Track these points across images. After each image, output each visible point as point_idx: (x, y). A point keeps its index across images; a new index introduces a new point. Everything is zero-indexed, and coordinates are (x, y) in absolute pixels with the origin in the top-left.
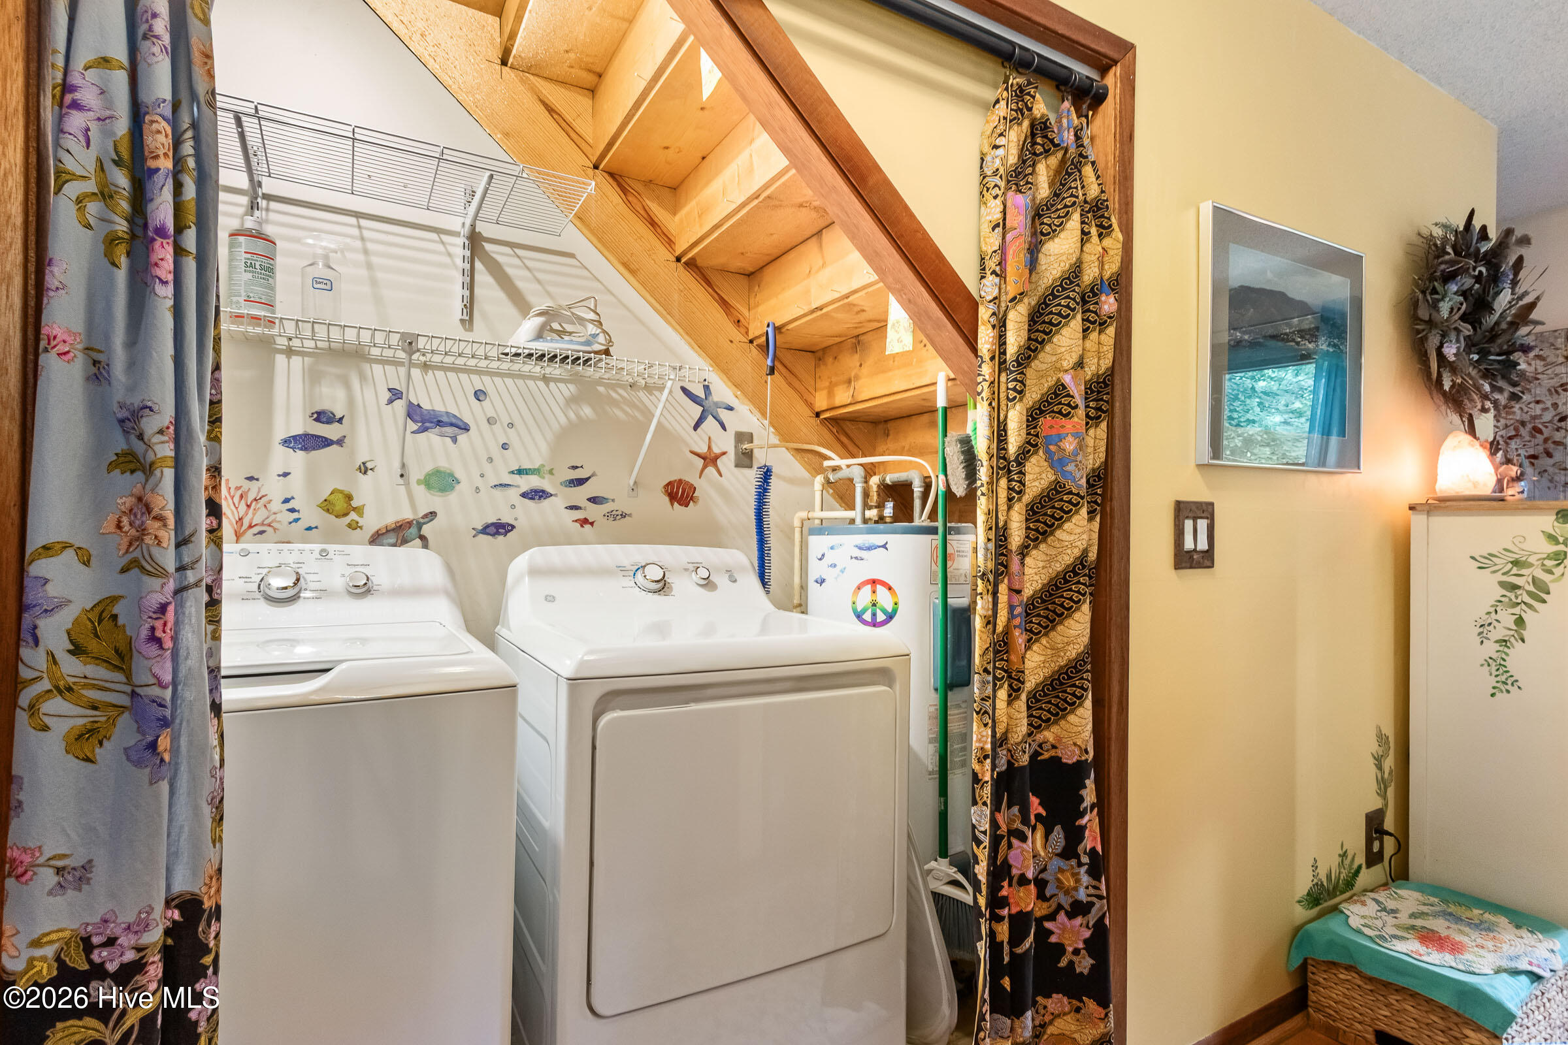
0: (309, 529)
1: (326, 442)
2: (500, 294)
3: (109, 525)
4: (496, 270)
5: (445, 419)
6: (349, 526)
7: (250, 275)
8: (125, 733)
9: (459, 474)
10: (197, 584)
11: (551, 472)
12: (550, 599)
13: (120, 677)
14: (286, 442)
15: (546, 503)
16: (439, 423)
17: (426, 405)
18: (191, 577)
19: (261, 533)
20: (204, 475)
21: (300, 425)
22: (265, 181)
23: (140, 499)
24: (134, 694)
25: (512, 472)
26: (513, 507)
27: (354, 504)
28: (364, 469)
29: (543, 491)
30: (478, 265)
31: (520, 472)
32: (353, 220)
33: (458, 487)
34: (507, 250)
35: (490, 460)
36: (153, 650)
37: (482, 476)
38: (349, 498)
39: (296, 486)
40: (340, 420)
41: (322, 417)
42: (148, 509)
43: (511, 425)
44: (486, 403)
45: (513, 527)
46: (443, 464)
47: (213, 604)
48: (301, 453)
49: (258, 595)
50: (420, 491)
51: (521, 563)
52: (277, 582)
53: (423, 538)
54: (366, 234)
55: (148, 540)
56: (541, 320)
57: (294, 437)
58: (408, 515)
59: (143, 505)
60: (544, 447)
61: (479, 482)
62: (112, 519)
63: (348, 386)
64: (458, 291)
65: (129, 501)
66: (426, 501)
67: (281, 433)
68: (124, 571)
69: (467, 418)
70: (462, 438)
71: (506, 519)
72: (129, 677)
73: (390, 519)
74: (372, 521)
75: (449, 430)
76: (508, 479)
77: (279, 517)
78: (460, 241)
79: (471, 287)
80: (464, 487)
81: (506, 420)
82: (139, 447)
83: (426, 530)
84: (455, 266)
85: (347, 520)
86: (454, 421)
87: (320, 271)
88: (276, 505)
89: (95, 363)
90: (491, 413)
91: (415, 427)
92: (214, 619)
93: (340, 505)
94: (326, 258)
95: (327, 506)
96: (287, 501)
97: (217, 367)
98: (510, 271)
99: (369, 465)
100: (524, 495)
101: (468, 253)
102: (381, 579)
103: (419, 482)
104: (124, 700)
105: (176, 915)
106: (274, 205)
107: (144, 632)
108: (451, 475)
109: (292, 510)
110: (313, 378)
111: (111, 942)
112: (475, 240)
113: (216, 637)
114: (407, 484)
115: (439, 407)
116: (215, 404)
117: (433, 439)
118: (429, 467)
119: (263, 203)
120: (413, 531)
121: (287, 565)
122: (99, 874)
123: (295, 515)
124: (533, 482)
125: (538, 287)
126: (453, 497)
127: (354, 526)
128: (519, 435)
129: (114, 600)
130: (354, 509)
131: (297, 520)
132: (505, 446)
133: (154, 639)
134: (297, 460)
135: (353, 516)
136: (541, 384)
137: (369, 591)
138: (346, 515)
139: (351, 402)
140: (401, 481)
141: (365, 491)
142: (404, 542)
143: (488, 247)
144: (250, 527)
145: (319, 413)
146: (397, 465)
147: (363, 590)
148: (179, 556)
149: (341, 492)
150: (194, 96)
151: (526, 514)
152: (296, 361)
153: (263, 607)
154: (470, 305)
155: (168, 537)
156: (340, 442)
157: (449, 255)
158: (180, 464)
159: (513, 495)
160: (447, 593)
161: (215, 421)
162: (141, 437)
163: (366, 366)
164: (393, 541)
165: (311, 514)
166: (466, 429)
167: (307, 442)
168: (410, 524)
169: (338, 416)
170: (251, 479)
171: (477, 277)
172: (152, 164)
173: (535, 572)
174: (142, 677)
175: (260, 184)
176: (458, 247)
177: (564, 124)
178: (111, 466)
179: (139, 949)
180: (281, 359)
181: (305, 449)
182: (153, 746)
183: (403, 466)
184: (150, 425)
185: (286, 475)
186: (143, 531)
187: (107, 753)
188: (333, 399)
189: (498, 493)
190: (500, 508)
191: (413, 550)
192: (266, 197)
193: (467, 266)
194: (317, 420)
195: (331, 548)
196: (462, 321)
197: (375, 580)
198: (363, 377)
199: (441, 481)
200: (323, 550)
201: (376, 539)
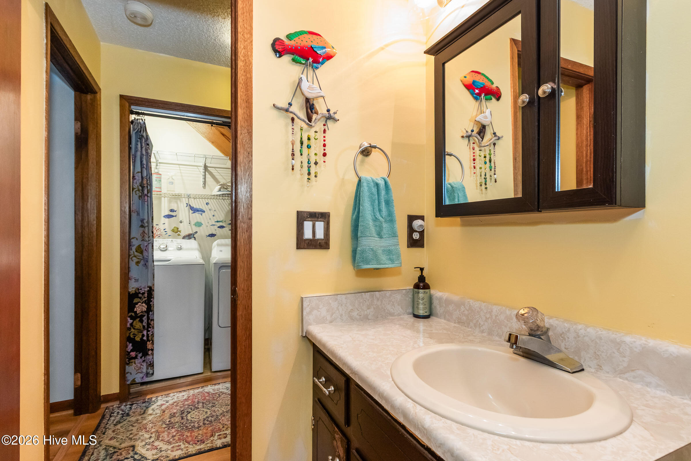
0: (169, 236)
1: (172, 216)
2: (212, 179)
3: (139, 235)
4: (211, 174)
5: (199, 210)
6: (178, 235)
7: (156, 182)
8: (142, 262)
9: (203, 223)
10: (151, 243)
11: (225, 221)
12: (221, 251)
13: (141, 255)
14: (164, 217)
15: (224, 229)
16: (198, 211)
17: (195, 207)
18: (150, 242)
19: (159, 237)
20: (151, 227)
21: (167, 213)
22: (159, 160)
23: (144, 231)
24: (143, 257)
25: (215, 222)
26: (216, 230)
27: (179, 230)
28: (181, 222)
29: (223, 226)
30: (207, 173)
31: (217, 222)
32: (178, 166)
33: (202, 225)
34: (214, 169)
35: (210, 219)
36: (145, 251)
37: (208, 223)
38: (178, 229)
39: (166, 226)
40: (176, 211)
41: (172, 211)
42: (145, 233)
43: (215, 211)
44: (209, 206)
45: (216, 235)
46: (199, 221)
47: (153, 246)
48: (167, 219)
49: (159, 249)
50: (194, 227)
51: (215, 243)
52: (162, 247)
53: (194, 238)
54: (181, 169)
55: (145, 237)
56: (220, 186)
57: (166, 215)
58: (191, 233)
59: (144, 232)
60: (223, 215)
61: (208, 224)
62: (140, 234)
63: (177, 204)
64: (202, 180)
65: (142, 231)
66: (195, 229)
67: (163, 215)
68: (142, 241)
69: (204, 209)
70: (203, 214)
71: (214, 233)
72: (142, 255)
73: (187, 233)
74: (183, 234)
75: (200, 212)
76: (214, 223)
77: (163, 233)
78: (202, 168)
79: (205, 179)
80: (204, 226)
81: (214, 209)
82: (143, 224)
83: (195, 236)
84: (201, 174)
85: (177, 234)
86: (201, 210)
87: (171, 180)
88: (162, 231)
89: (138, 213)
90: (210, 208)
91: (192, 212)
92: (153, 248)
93: (176, 230)
94: (172, 177)
95: (173, 231)
96: (164, 230)
97: (153, 212)
98: (214, 174)
99: (182, 221)
100: (218, 227)
101: (204, 171)
102: (184, 246)
103: (193, 225)
104: (142, 258)
105: (148, 289)
106: (161, 164)
107: (144, 249)
108: (201, 223)
109: (166, 232)
110: (170, 202)
111: (141, 289)
112: (206, 167)
113: (153, 251)
114: (191, 225)
115: (198, 207)
116: (153, 217)
117: (197, 214)
118: (196, 221)
119: (159, 164)
120: (192, 236)
121: (164, 243)
122: (140, 281)
123: (166, 233)
124: (221, 224)
125: (221, 177)
126: (201, 228)
127: (179, 235)
128: (217, 213)
129: (140, 245)
130: (179, 231)
131: (167, 234)
132: (213, 216)
133: (146, 250)
134: (167, 220)
135: (179, 233)
136: (222, 200)
137: (181, 249)
138: (177, 232)
139: (178, 207)
140: (189, 224)
141: (181, 227)
142: (190, 238)
143: (209, 168)
144: (157, 235)
145: (171, 210)
146: (188, 221)
147: (180, 249)
148: (148, 239)
149: (176, 227)
150: (149, 173)
151: (219, 232)
152: (166, 198)
153: (160, 251)
154: (205, 183)
155: (147, 236)
156: (176, 216)
157: (200, 171)
158: (148, 226)
159: (216, 227)
160: (198, 250)
161: (153, 219)
162: (144, 223)
163: (181, 199)
164: (188, 238)
165: (170, 232)
166: (204, 212)
167: (169, 216)
168: (191, 234)
169: (175, 210)
170: (157, 225)
171: (206, 176)
172: (144, 186)
173: (218, 245)
174: (144, 255)
175: (158, 161)
176: (202, 169)
177: (227, 138)
178: (140, 227)
179: (145, 291)
180: (163, 198)
181: (168, 218)
182: (146, 264)
183: (190, 221)
184: (145, 221)
185: (164, 224)
186: (144, 235)
187: (140, 265)
188: (174, 207)
189: (212, 227)
190: (212, 231)
191: (192, 240)
192: (160, 163)
193: (204, 174)
194: (171, 211)
195: (173, 240)
196: (203, 187)
197: (183, 247)
198: (180, 201)
199: (199, 224)
200: (172, 240)
201: (184, 238)
